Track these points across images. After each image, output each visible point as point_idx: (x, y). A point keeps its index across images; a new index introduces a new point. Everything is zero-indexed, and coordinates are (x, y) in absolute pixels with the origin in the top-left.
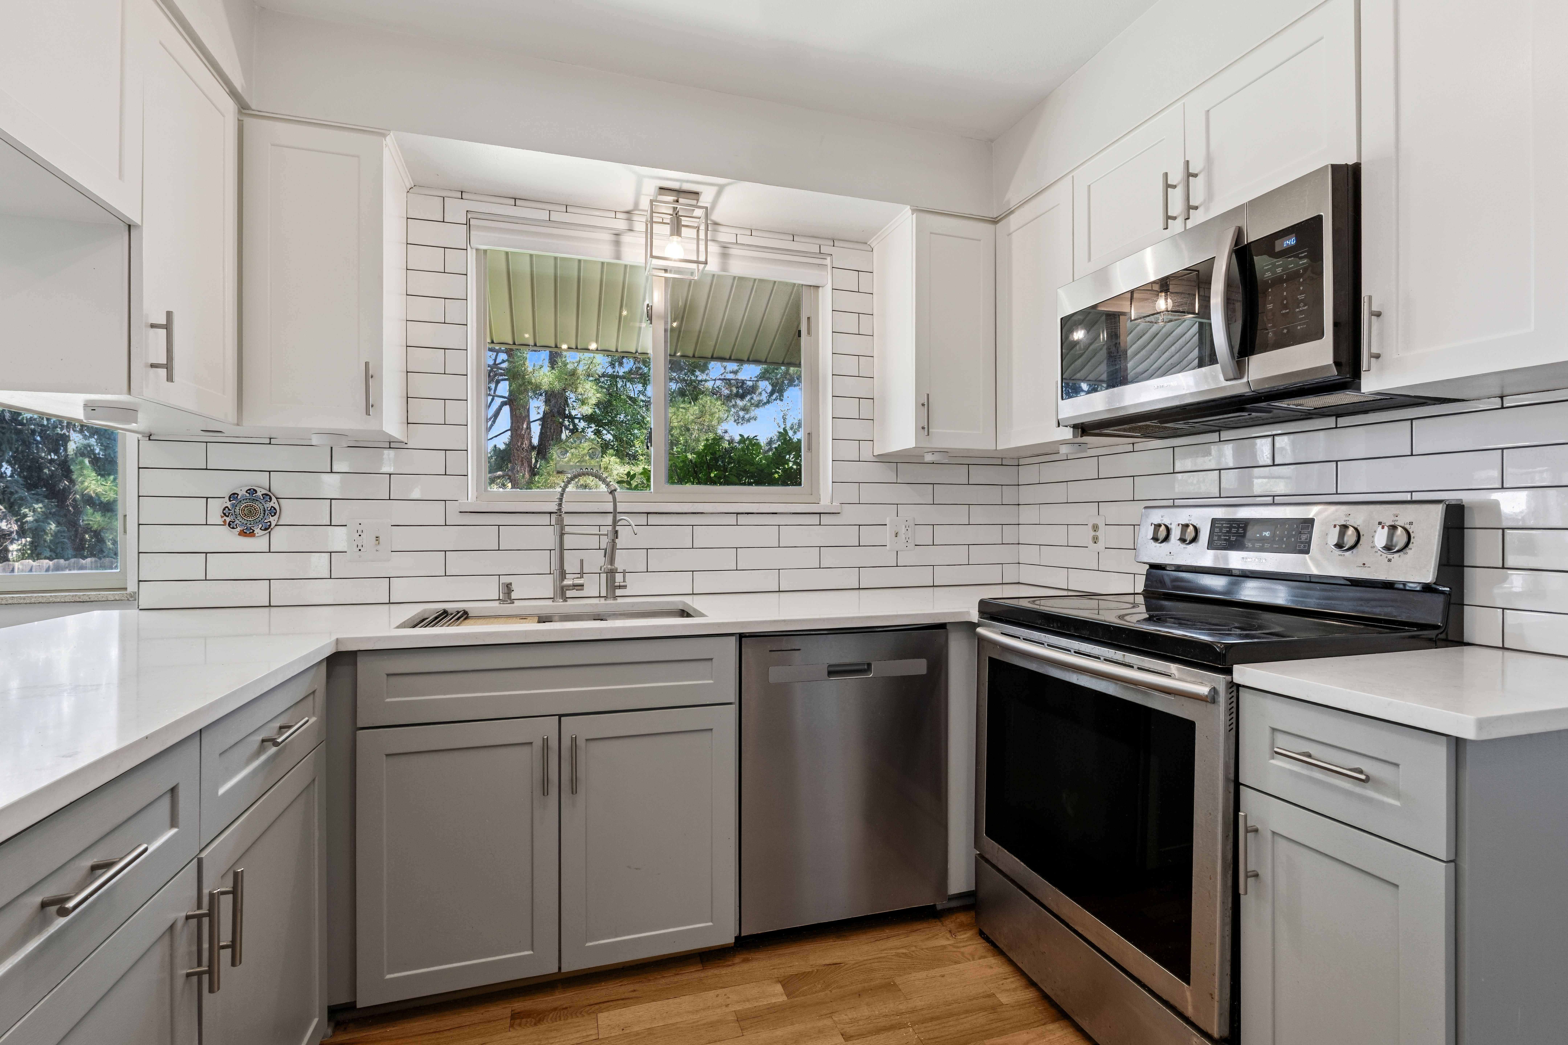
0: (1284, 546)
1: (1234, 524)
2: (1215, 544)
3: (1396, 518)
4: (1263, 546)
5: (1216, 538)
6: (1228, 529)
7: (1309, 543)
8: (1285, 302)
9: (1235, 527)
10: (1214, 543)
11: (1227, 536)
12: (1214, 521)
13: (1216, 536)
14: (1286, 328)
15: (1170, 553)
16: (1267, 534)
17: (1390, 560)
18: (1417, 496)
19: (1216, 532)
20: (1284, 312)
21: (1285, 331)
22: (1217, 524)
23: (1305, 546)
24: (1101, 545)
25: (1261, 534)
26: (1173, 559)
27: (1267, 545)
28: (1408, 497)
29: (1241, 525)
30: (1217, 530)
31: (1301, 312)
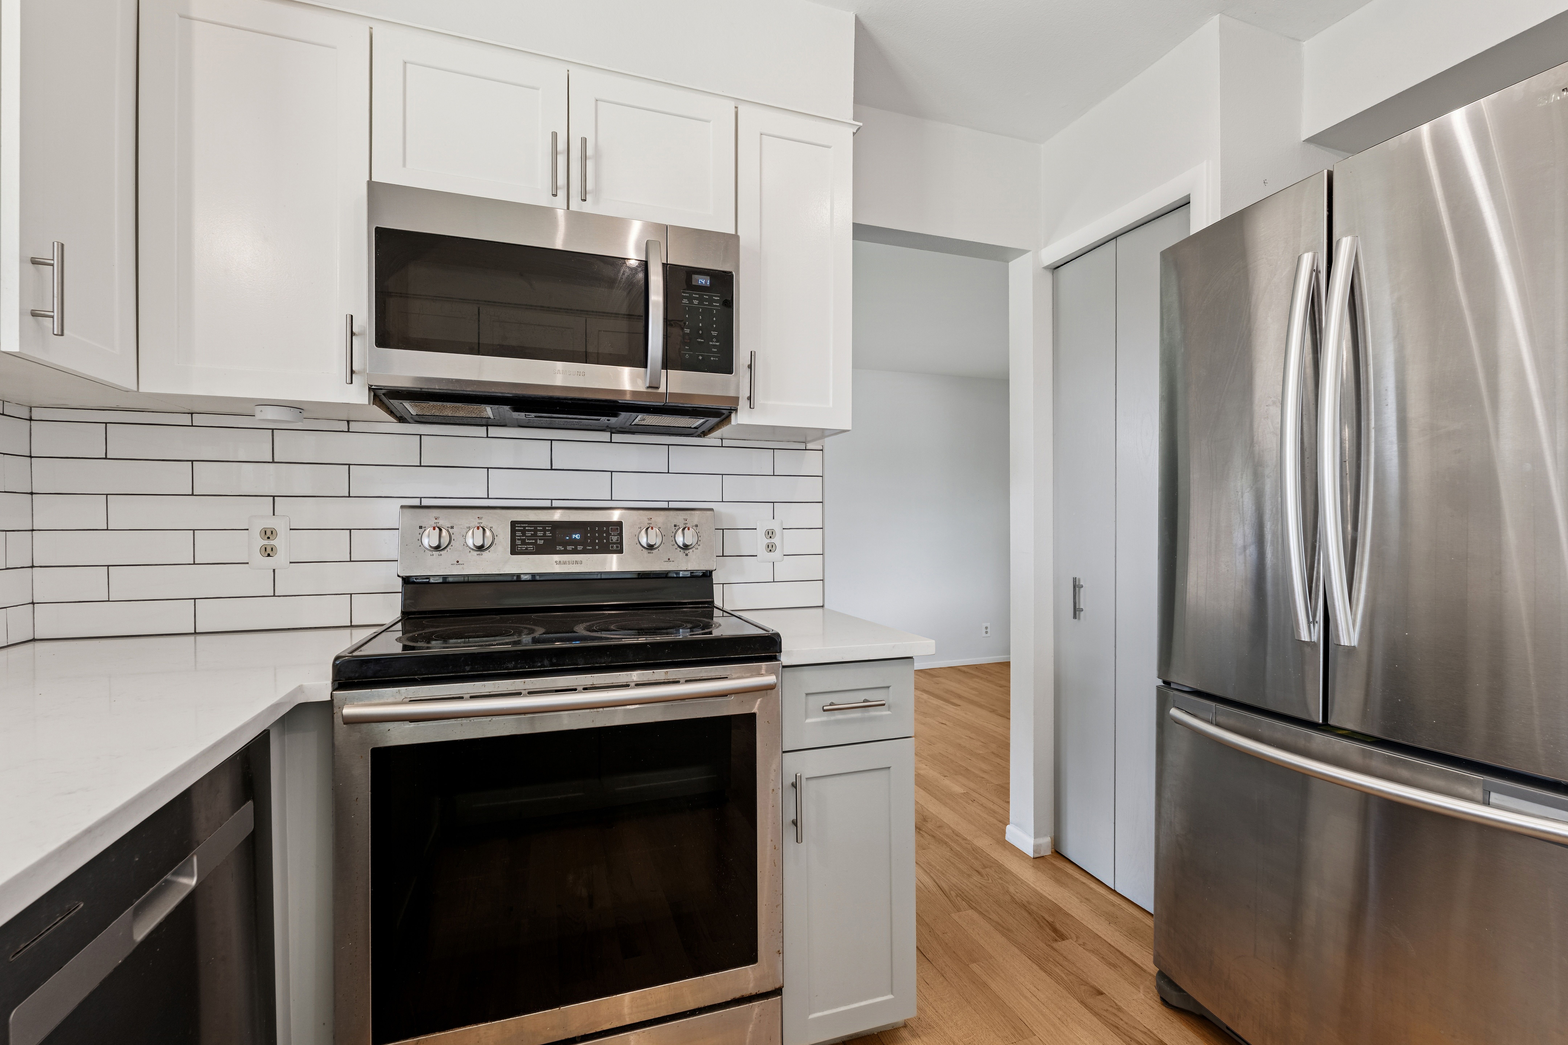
0: (597, 547)
1: (539, 527)
2: (519, 549)
3: (686, 522)
4: (576, 548)
5: (518, 542)
6: (533, 533)
7: (621, 543)
8: (700, 332)
9: (540, 531)
10: (518, 547)
11: (532, 540)
12: (514, 524)
13: (518, 539)
14: (701, 355)
15: (458, 562)
16: (577, 536)
17: (687, 555)
18: (672, 505)
19: (518, 536)
20: (699, 340)
21: (700, 358)
22: (518, 527)
23: (617, 547)
24: (280, 559)
25: (571, 537)
26: (463, 568)
27: (580, 548)
28: (665, 505)
29: (547, 528)
30: (519, 533)
31: (715, 346)
